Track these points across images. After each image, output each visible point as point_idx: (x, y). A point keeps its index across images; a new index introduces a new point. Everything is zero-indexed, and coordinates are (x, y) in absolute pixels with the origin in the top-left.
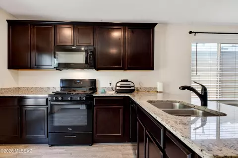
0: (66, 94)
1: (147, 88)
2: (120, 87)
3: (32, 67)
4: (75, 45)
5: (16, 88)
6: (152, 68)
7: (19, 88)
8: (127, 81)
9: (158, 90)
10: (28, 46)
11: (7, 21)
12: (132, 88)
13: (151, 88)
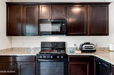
0: (48, 54)
1: (102, 48)
2: (85, 48)
3: (23, 34)
4: (52, 19)
5: (11, 49)
6: (107, 34)
7: (13, 48)
8: (89, 44)
9: (111, 50)
10: (21, 20)
11: (6, 3)
12: (94, 49)
13: (104, 48)
